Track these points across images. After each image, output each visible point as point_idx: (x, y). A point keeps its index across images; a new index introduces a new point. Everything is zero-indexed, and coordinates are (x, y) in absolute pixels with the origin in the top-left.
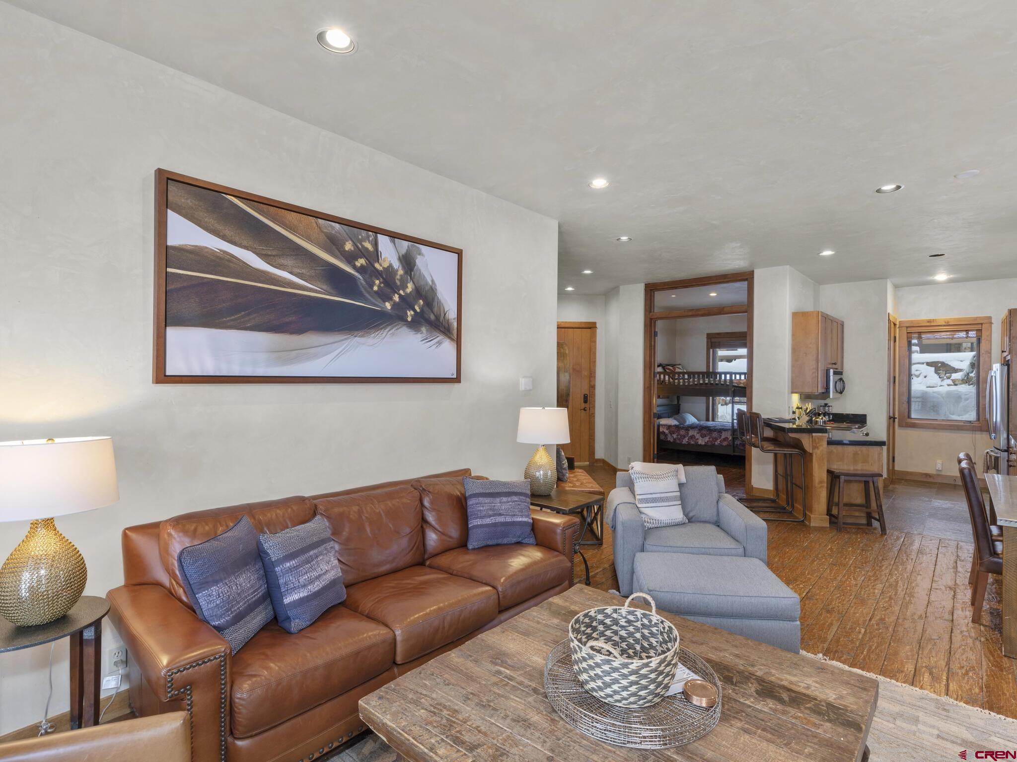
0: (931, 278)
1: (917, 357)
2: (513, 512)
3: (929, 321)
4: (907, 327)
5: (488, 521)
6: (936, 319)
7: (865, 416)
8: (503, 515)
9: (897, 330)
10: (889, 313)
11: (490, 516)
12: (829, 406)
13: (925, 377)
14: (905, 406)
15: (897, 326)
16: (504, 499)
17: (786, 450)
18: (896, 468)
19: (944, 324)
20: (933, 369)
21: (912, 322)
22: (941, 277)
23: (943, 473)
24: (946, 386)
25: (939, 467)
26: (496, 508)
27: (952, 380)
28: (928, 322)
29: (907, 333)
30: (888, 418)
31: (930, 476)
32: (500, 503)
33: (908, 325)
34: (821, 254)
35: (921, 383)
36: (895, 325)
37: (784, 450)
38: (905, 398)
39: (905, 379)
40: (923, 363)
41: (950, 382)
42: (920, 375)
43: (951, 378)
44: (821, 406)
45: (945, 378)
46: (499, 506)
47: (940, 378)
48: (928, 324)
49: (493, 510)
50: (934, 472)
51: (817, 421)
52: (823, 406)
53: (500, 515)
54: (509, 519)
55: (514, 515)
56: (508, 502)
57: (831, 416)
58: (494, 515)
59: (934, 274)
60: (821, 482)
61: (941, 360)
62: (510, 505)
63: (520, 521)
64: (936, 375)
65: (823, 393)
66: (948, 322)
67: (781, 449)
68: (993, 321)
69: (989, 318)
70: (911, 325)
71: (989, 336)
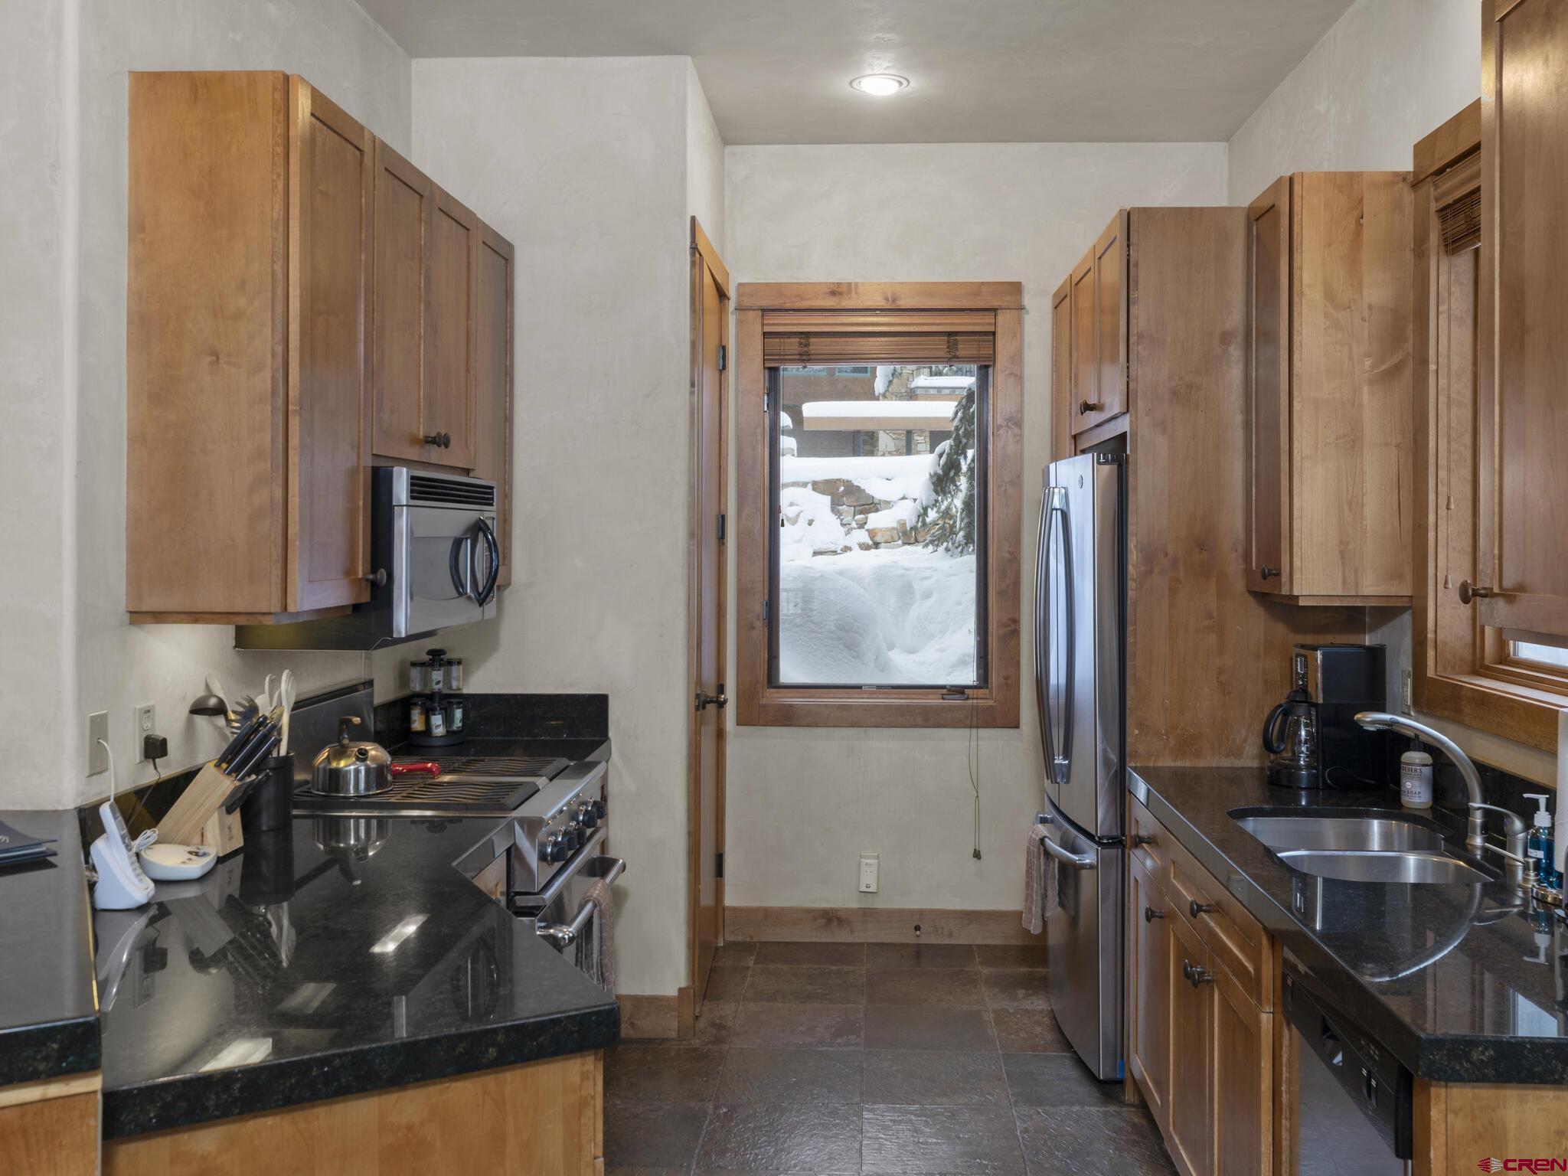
1: (794, 466)
3: (835, 291)
4: (765, 311)
6: (856, 284)
7: (599, 703)
9: (732, 320)
10: (693, 219)
12: (450, 663)
13: (810, 523)
14: (760, 633)
15: (732, 305)
18: (730, 900)
19: (885, 303)
20: (827, 499)
21: (778, 288)
23: (881, 904)
24: (857, 547)
25: (869, 879)
27: (868, 530)
28: (833, 293)
29: (765, 335)
30: (693, 702)
31: (839, 919)
33: (765, 303)
35: (800, 541)
36: (722, 295)
38: (759, 607)
39: (760, 524)
40: (805, 485)
41: (862, 536)
42: (798, 516)
43: (866, 527)
44: (414, 664)
45: (854, 525)
47: (843, 525)
48: (832, 302)
50: (853, 904)
51: (337, 771)
52: (423, 664)
57: (458, 714)
61: (844, 477)
64: (834, 517)
65: (356, 608)
66: (898, 298)
68: (1027, 300)
69: (1016, 288)
70: (777, 303)
71: (1018, 358)
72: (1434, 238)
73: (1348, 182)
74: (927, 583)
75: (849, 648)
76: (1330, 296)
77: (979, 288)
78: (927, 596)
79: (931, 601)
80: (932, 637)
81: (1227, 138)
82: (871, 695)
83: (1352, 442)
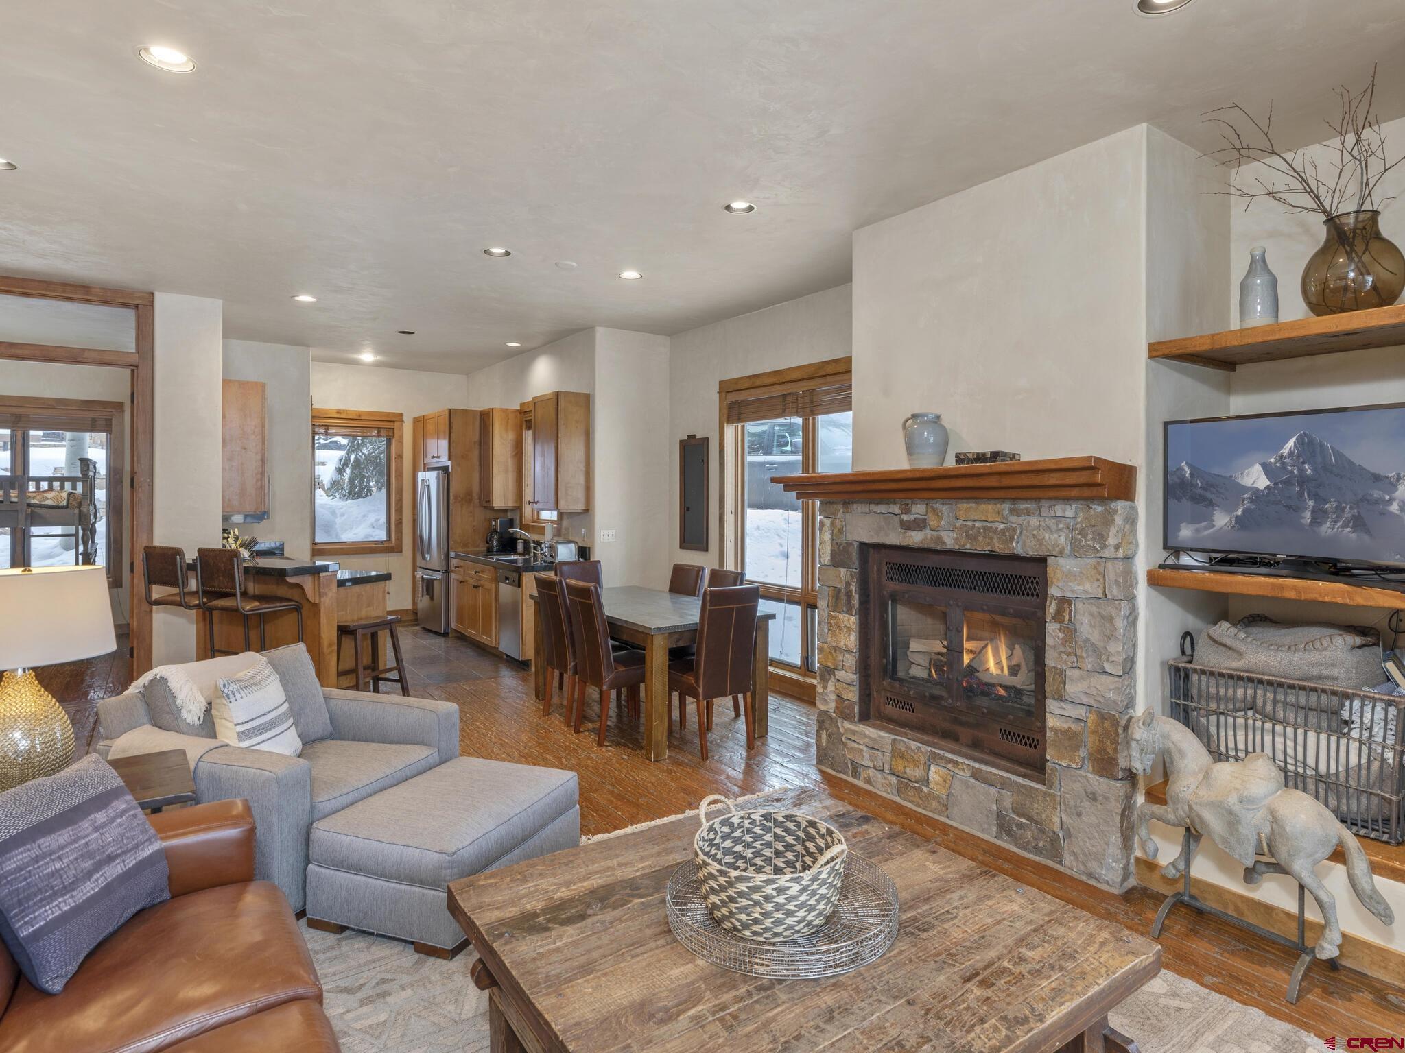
0: (355, 356)
2: (133, 838)
5: (89, 889)
6: (347, 411)
8: (117, 856)
10: (312, 399)
11: (89, 875)
16: (100, 817)
17: (278, 605)
19: (355, 417)
22: (367, 357)
26: (93, 846)
28: (338, 413)
32: (96, 829)
34: (296, 298)
37: (275, 605)
46: (97, 839)
48: (338, 416)
49: (90, 855)
53: (111, 859)
54: (131, 861)
55: (137, 847)
56: (113, 820)
58: (98, 867)
59: (358, 351)
60: (330, 645)
62: (120, 825)
63: (151, 854)
66: (360, 416)
67: (272, 606)
68: (405, 419)
69: (401, 415)
70: (318, 415)
71: (401, 437)
72: (524, 427)
73: (505, 411)
74: (341, 510)
75: (327, 533)
76: (501, 437)
77: (388, 414)
78: (342, 515)
79: (343, 518)
80: (346, 530)
81: (467, 374)
82: (350, 545)
83: (506, 471)
